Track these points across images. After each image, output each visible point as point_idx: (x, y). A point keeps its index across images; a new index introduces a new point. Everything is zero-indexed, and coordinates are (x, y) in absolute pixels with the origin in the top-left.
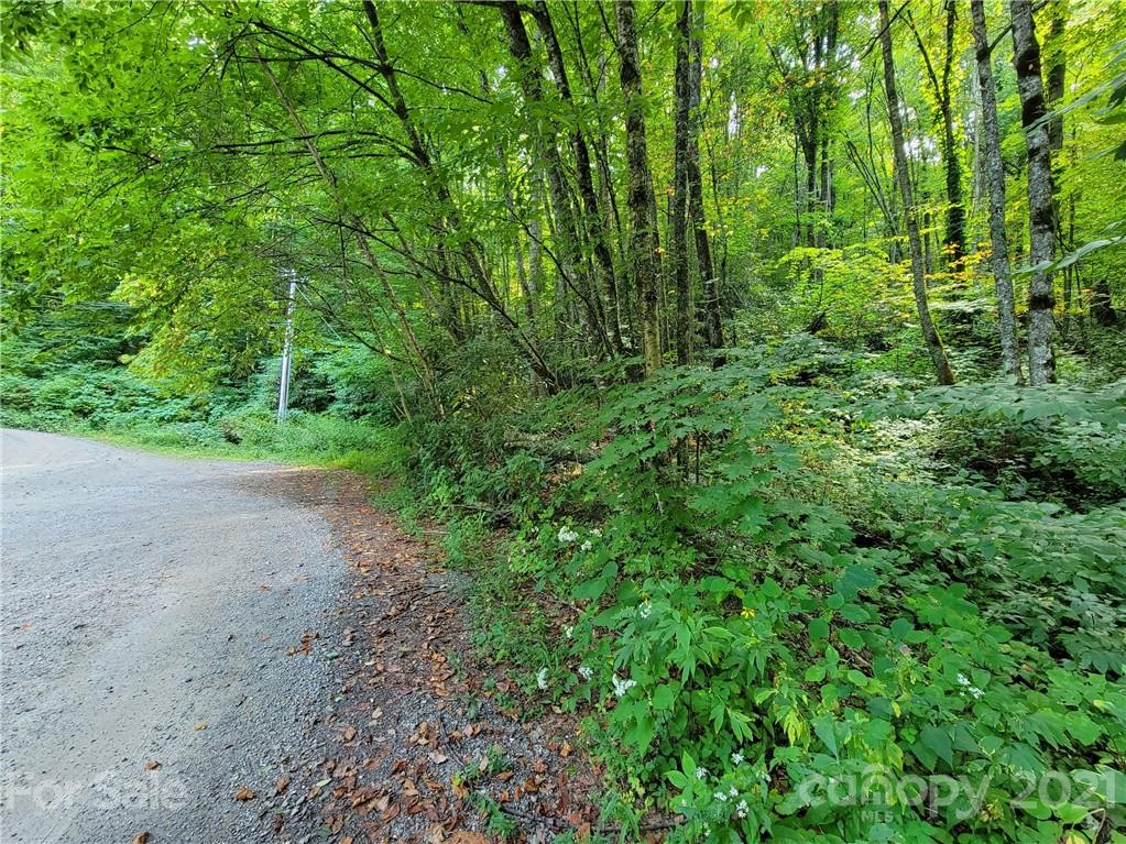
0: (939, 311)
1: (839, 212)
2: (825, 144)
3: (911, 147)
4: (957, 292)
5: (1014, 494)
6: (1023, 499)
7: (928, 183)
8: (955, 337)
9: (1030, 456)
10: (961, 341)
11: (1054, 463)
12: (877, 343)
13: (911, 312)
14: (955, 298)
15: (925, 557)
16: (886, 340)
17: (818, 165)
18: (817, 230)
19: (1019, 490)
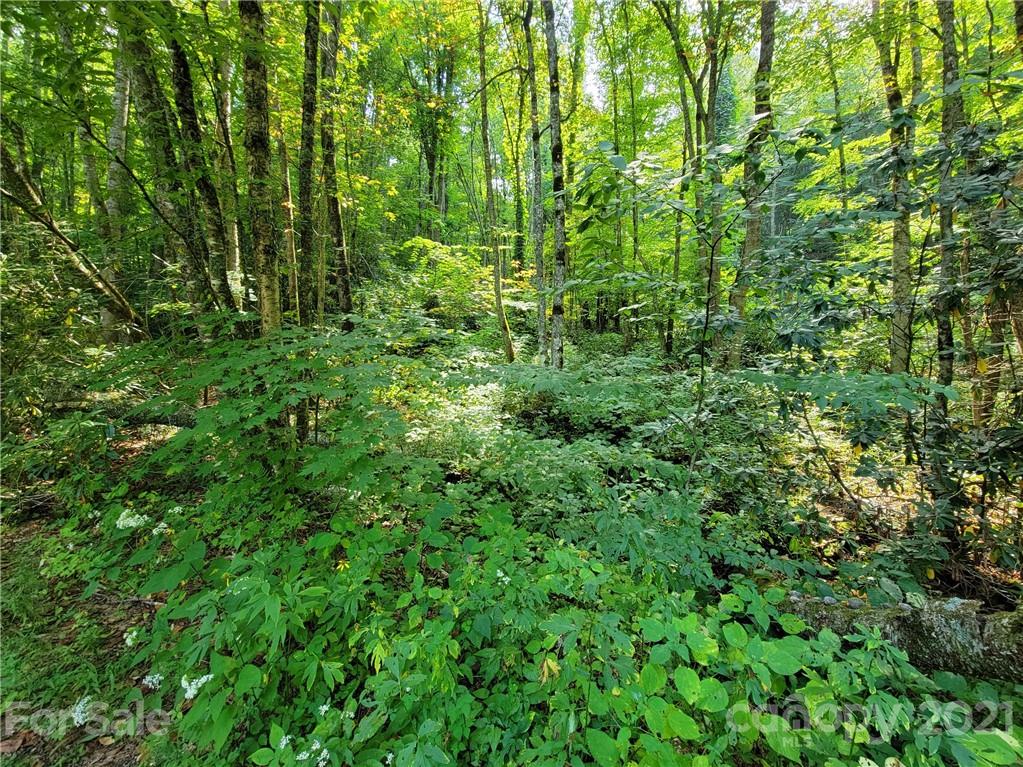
0: (508, 306)
1: (450, 216)
2: (442, 159)
3: (496, 183)
4: (519, 295)
5: (542, 434)
6: (545, 437)
7: (506, 213)
8: (517, 325)
9: (550, 408)
10: (520, 329)
11: (560, 414)
12: (471, 324)
13: (492, 304)
14: (517, 299)
15: (491, 484)
16: (477, 322)
17: (437, 174)
18: (434, 226)
19: (544, 431)
